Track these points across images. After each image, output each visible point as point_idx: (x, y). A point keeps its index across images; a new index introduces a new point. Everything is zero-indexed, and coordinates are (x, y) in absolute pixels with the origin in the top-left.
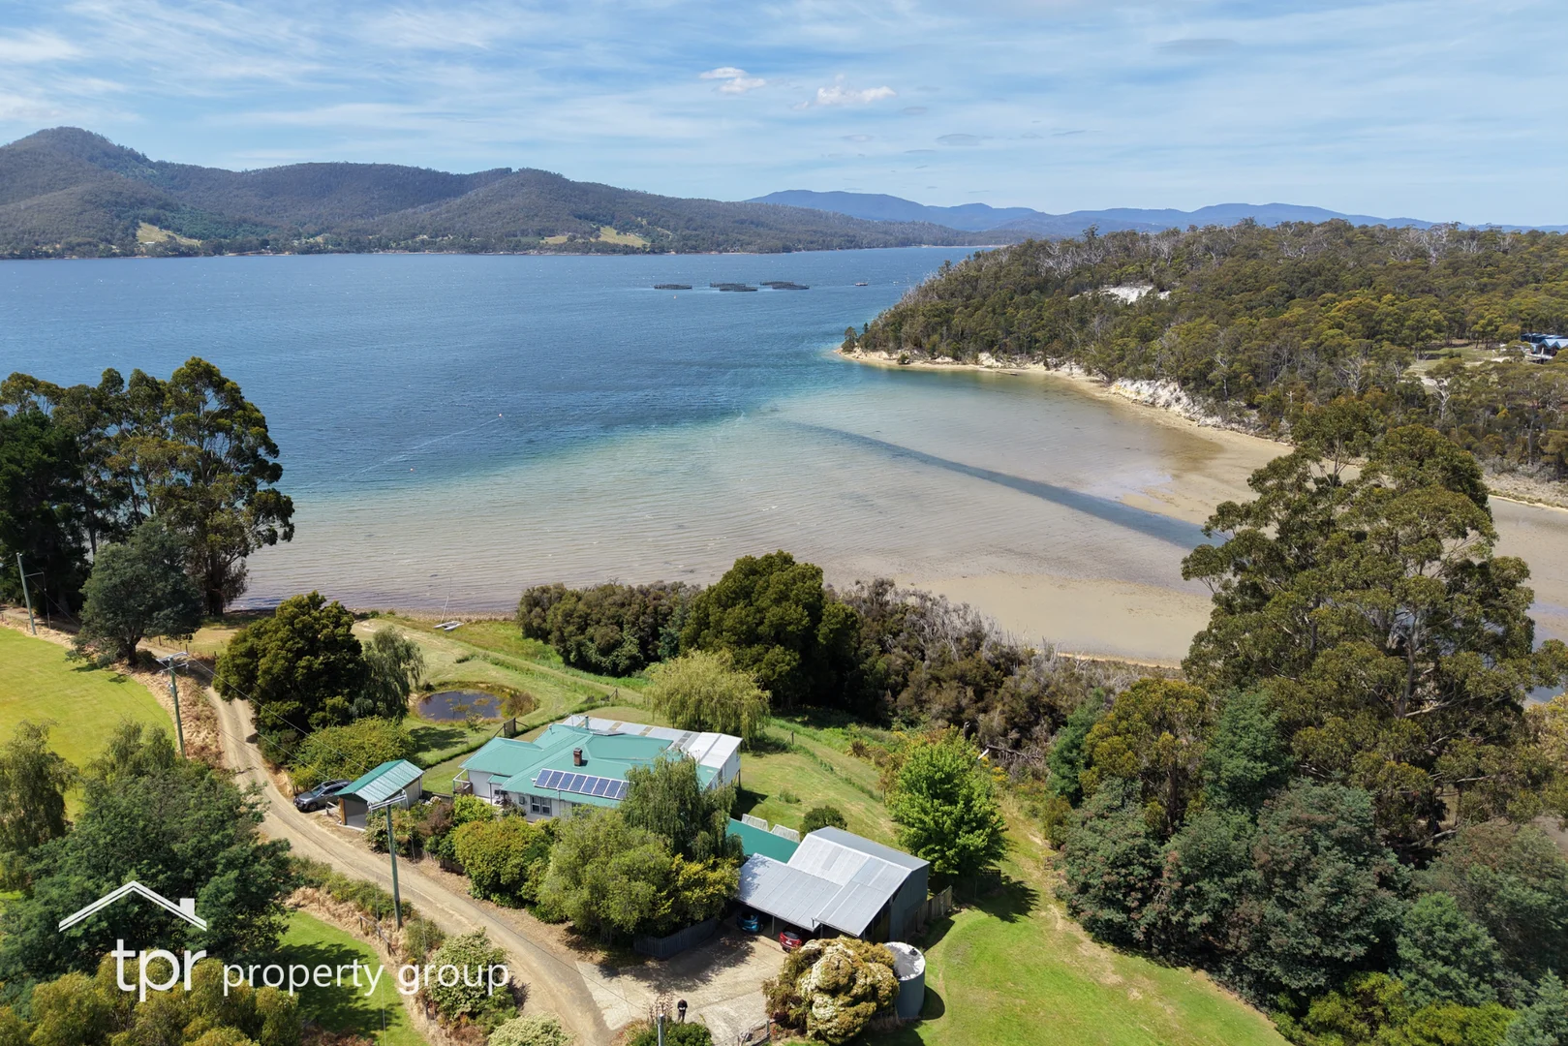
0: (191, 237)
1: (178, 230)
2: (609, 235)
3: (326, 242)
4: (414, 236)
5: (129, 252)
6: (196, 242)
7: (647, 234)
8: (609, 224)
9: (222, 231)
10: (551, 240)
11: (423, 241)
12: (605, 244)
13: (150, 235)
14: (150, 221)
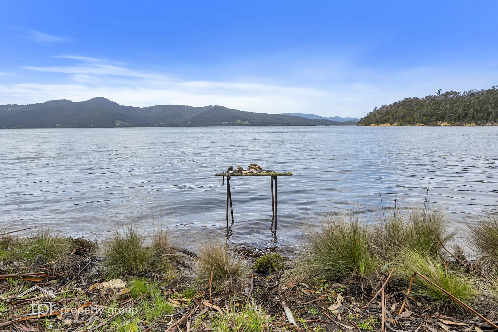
0: (129, 123)
1: (126, 122)
2: (239, 121)
3: (163, 124)
5: (113, 126)
6: (130, 125)
7: (249, 121)
8: (239, 119)
9: (137, 122)
11: (189, 124)
12: (239, 123)
13: (118, 123)
14: (119, 119)
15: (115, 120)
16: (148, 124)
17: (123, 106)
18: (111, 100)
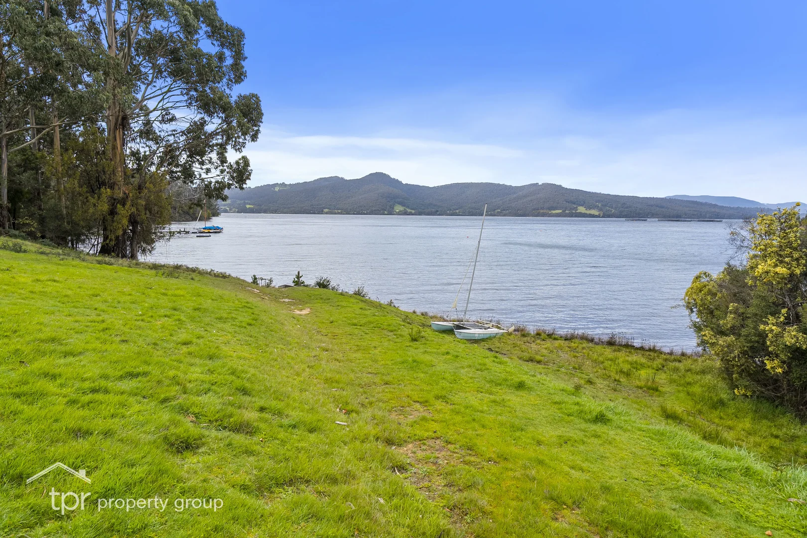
0: (412, 209)
1: (408, 207)
3: (459, 212)
4: (494, 210)
5: (390, 213)
6: (413, 211)
7: (600, 210)
8: (582, 205)
9: (423, 207)
10: (554, 212)
11: (498, 212)
12: (580, 213)
13: (398, 208)
14: (399, 204)
15: (394, 204)
16: (437, 211)
17: (407, 184)
18: (392, 177)
